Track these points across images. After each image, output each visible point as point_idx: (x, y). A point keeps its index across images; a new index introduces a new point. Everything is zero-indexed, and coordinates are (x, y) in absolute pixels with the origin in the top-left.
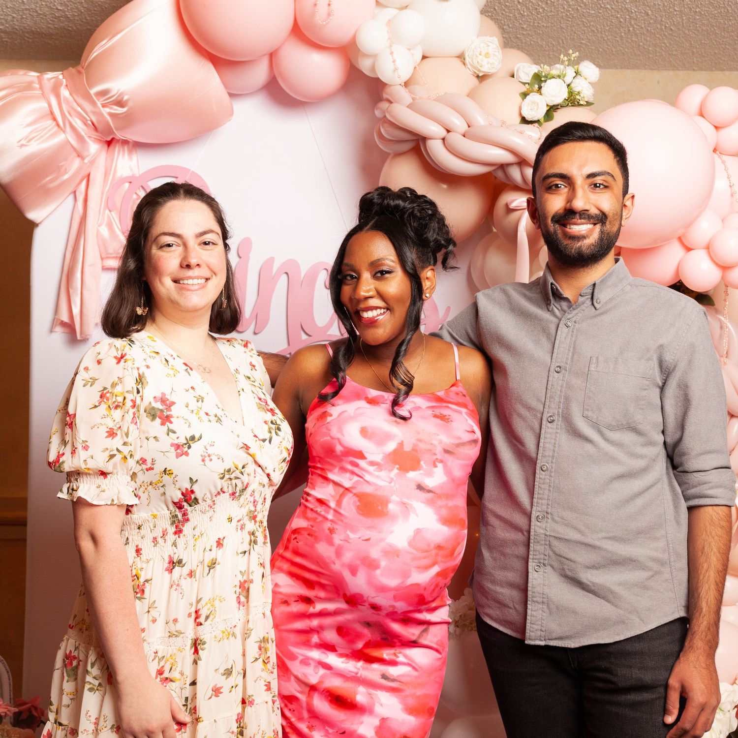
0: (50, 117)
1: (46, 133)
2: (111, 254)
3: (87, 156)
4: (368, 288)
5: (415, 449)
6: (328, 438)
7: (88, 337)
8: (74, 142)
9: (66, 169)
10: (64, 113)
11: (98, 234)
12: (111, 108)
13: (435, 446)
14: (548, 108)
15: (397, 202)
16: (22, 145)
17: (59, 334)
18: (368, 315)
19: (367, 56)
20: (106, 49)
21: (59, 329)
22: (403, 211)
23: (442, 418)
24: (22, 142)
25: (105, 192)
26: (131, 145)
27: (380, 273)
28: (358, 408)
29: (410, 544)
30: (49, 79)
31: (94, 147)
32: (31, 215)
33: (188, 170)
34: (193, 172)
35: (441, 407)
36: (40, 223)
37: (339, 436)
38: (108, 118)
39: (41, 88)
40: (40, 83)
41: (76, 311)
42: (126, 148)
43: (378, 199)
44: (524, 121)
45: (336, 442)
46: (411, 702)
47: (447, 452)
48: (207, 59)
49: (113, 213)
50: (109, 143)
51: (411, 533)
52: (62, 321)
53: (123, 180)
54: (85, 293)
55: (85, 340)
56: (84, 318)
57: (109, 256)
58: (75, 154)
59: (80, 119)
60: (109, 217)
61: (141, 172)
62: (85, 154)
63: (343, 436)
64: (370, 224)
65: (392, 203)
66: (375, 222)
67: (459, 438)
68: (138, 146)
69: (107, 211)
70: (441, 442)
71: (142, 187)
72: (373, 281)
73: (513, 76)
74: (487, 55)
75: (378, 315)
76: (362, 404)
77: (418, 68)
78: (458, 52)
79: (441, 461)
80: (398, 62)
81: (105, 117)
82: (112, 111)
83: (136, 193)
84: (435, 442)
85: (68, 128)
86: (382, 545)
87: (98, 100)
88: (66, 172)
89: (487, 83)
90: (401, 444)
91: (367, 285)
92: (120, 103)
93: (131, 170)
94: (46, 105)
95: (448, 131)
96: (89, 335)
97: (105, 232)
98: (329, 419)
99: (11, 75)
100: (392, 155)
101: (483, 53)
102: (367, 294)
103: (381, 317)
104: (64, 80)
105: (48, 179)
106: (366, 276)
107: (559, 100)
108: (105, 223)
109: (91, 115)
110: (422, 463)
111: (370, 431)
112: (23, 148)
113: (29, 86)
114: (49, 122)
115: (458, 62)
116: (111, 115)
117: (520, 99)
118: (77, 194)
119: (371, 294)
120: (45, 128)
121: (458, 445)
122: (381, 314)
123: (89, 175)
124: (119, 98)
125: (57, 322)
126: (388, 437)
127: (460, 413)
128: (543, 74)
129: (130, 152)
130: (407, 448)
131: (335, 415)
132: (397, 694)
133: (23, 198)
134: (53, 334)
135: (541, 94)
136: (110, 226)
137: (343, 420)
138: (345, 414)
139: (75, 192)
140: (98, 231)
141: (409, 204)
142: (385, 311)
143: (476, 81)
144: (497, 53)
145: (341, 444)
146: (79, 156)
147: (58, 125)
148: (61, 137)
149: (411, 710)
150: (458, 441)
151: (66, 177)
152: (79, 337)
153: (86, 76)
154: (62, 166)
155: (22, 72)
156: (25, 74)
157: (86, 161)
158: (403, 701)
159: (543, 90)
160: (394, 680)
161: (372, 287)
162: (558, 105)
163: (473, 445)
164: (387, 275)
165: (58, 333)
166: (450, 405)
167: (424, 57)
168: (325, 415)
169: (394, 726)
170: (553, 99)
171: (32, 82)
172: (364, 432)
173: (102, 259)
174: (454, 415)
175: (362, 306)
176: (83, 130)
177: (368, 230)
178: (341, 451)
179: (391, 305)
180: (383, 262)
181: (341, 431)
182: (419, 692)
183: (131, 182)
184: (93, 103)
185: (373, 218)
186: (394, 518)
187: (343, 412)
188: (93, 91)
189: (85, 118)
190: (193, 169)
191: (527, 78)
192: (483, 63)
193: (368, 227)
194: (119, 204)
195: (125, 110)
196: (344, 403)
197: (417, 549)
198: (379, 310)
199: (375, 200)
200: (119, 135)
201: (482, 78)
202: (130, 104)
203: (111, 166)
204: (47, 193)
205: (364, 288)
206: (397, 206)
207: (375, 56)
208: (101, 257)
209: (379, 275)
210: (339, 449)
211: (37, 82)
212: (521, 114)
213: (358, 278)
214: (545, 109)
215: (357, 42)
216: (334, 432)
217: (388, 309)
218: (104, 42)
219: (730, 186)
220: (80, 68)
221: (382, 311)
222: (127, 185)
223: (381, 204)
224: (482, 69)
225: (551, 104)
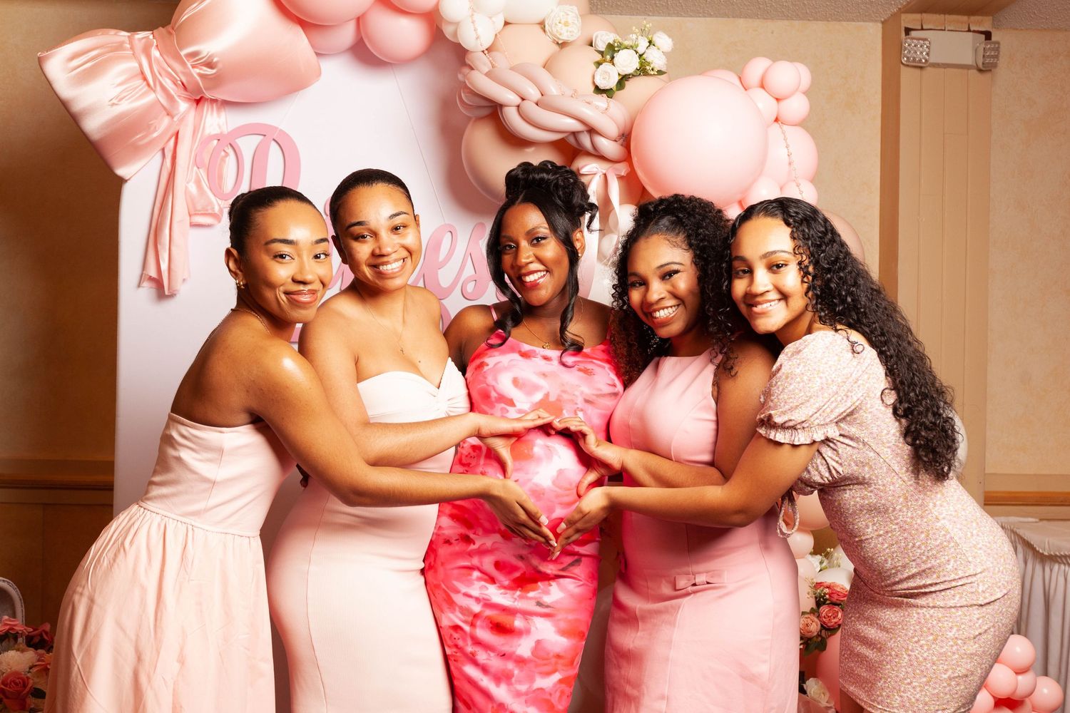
0: (140, 76)
1: (137, 93)
2: (200, 211)
3: (177, 114)
4: (527, 255)
5: (559, 400)
6: (485, 385)
7: (176, 292)
8: (163, 101)
9: (155, 128)
10: (155, 74)
11: (187, 191)
12: (201, 69)
13: (577, 396)
14: (620, 77)
15: (541, 175)
16: (113, 104)
17: (147, 290)
18: (529, 279)
19: (450, 23)
20: (196, 12)
21: (146, 284)
22: (548, 182)
23: (586, 371)
24: (114, 101)
25: (194, 149)
26: (219, 103)
27: (536, 240)
28: (512, 360)
29: (554, 483)
30: (140, 40)
31: (183, 106)
32: (121, 172)
33: (276, 128)
34: (281, 130)
35: (586, 362)
36: (129, 179)
37: (493, 383)
38: (198, 78)
39: (132, 48)
40: (131, 43)
41: (164, 266)
42: (214, 105)
43: (522, 174)
44: (598, 90)
45: (491, 389)
46: (563, 625)
47: (587, 401)
48: (295, 22)
49: (200, 170)
50: (198, 102)
51: (554, 473)
52: (151, 277)
53: (211, 138)
54: (173, 249)
55: (172, 296)
56: (172, 273)
57: (197, 212)
58: (164, 113)
59: (171, 80)
60: (196, 173)
61: (230, 129)
62: (175, 112)
63: (498, 384)
64: (521, 197)
65: (537, 176)
66: (524, 196)
67: (600, 390)
68: (226, 103)
69: (195, 168)
70: (582, 393)
71: (230, 144)
72: (531, 248)
73: (591, 45)
74: (566, 24)
75: (539, 278)
76: (516, 356)
77: (498, 36)
78: (539, 19)
79: (582, 410)
80: (480, 31)
81: (195, 78)
82: (202, 72)
83: (224, 151)
84: (577, 393)
85: (158, 88)
86: (529, 485)
87: (188, 61)
88: (155, 130)
89: (566, 50)
90: (547, 395)
91: (527, 253)
92: (210, 65)
93: (220, 127)
94: (136, 65)
95: (523, 99)
96: (176, 290)
97: (193, 188)
98: (486, 368)
99: (102, 34)
100: (473, 119)
101: (563, 22)
102: (528, 261)
103: (541, 280)
104: (155, 40)
105: (138, 137)
106: (524, 244)
107: (630, 70)
108: (193, 180)
109: (180, 75)
110: (564, 412)
111: (521, 381)
112: (115, 107)
113: (120, 47)
114: (139, 82)
115: (538, 28)
116: (200, 75)
117: (594, 67)
118: (166, 151)
119: (531, 259)
120: (137, 87)
121: (598, 396)
122: (542, 277)
123: (178, 133)
124: (210, 60)
125: (143, 277)
126: (536, 388)
127: (604, 368)
128: (616, 45)
129: (219, 109)
130: (552, 398)
131: (491, 365)
132: (550, 618)
133: (113, 155)
134: (141, 289)
135: (613, 64)
136: (198, 183)
137: (497, 369)
138: (500, 365)
139: (163, 150)
140: (186, 187)
141: (553, 175)
142: (545, 273)
143: (557, 48)
144: (576, 22)
145: (495, 390)
146: (168, 114)
147: (148, 85)
148: (151, 97)
149: (563, 633)
150: (599, 393)
151: (155, 135)
152: (167, 293)
153: (176, 37)
154: (152, 124)
155: (113, 32)
156: (115, 34)
157: (175, 119)
158: (556, 625)
159: (616, 60)
160: (548, 607)
161: (531, 253)
162: (630, 75)
163: (613, 397)
164: (543, 242)
165: (145, 289)
166: (595, 361)
167: (506, 23)
168: (481, 365)
169: (549, 647)
170: (625, 69)
171: (123, 42)
172: (516, 382)
173: (190, 216)
174: (597, 370)
175: (524, 271)
176: (174, 90)
177: (520, 203)
178: (495, 397)
179: (549, 267)
180: (538, 230)
181: (496, 380)
182: (571, 617)
183: (219, 140)
184: (183, 64)
185: (522, 193)
186: (539, 460)
187: (499, 363)
188: (183, 53)
189: (175, 78)
190: (280, 127)
191: (602, 47)
192: (562, 32)
193: (519, 200)
194: (207, 161)
195: (214, 71)
196: (500, 354)
197: (560, 488)
198: (539, 273)
199: (520, 176)
200: (208, 95)
201: (563, 45)
202: (220, 66)
203: (200, 124)
204: (136, 151)
205: (524, 255)
206: (542, 179)
207: (457, 24)
208: (189, 213)
209: (535, 242)
210: (494, 394)
211: (128, 42)
212: (594, 83)
213: (518, 247)
214: (617, 79)
215: (440, 11)
216: (490, 380)
217: (547, 271)
218: (195, 5)
219: (788, 155)
220: (169, 27)
221: (542, 273)
222: (215, 142)
223: (526, 180)
224: (561, 37)
225: (623, 74)
